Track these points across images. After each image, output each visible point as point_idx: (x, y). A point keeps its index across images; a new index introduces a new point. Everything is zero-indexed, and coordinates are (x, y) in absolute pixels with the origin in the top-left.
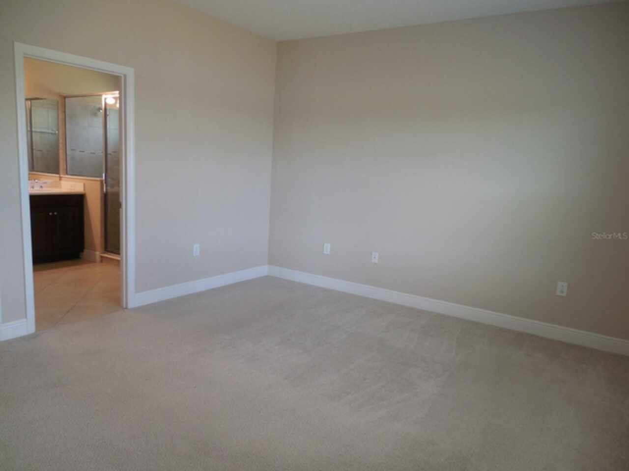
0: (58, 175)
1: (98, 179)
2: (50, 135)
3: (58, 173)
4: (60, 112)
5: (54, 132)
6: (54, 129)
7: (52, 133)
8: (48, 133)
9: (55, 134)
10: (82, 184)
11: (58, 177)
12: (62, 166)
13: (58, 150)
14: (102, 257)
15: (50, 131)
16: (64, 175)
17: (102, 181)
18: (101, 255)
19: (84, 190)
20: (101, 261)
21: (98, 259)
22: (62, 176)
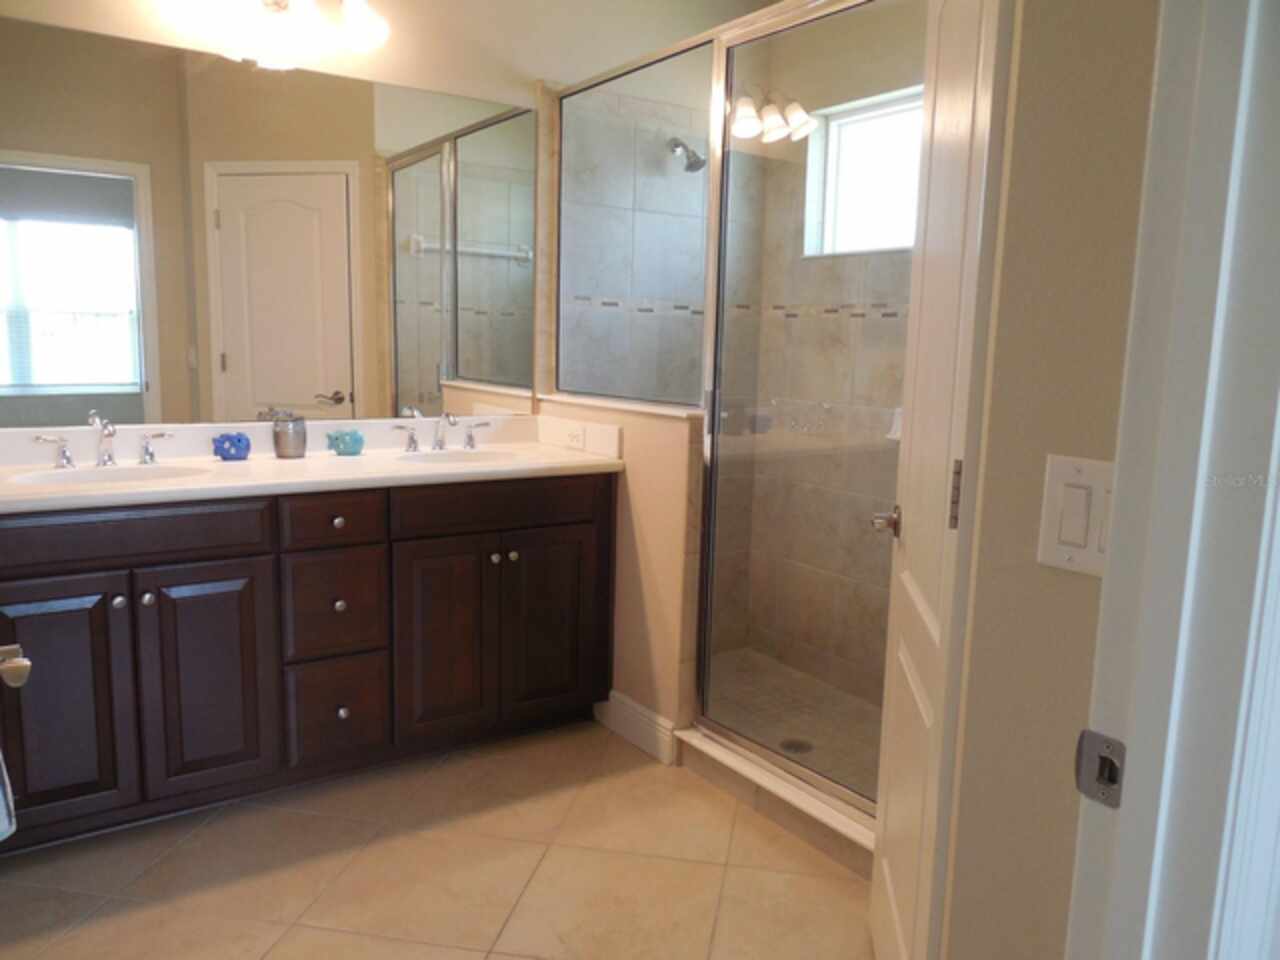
0: (528, 393)
1: (682, 412)
2: (513, 263)
3: (528, 384)
4: (543, 157)
5: (523, 255)
6: (525, 247)
7: (516, 259)
8: (508, 258)
9: (526, 260)
10: (612, 431)
11: (527, 398)
12: (542, 360)
13: (532, 309)
14: (681, 743)
15: (512, 253)
16: (550, 392)
17: (695, 423)
18: (679, 734)
19: (620, 457)
20: (679, 761)
21: (666, 752)
22: (540, 396)
